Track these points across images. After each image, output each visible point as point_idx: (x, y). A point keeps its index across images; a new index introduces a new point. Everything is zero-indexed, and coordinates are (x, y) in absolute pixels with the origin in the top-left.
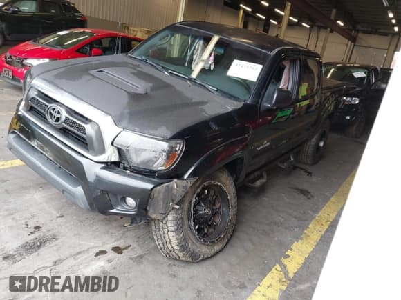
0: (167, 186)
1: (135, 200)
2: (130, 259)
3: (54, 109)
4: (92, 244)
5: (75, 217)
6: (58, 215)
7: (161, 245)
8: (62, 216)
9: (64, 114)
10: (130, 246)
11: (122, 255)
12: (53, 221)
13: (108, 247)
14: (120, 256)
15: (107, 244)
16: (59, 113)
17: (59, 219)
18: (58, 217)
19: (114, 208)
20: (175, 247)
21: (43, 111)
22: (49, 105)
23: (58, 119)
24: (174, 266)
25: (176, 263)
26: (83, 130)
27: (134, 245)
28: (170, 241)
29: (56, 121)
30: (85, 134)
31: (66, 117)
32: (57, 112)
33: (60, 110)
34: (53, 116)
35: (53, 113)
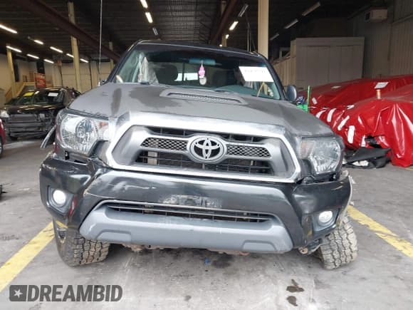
1: (332, 212)
3: (201, 143)
9: (223, 144)
10: (293, 280)
13: (285, 293)
14: (306, 292)
15: (277, 290)
16: (213, 144)
18: (187, 300)
21: (179, 152)
22: (190, 140)
23: (215, 152)
29: (212, 156)
30: (269, 156)
31: (228, 146)
32: (210, 144)
33: (214, 140)
34: (204, 152)
35: (203, 147)
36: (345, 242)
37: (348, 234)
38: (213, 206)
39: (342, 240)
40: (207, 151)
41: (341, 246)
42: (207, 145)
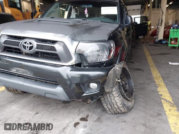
0: (114, 70)
1: (97, 84)
2: (94, 121)
3: (25, 43)
4: (67, 121)
5: (45, 111)
6: (35, 113)
7: (110, 107)
8: (37, 113)
9: (35, 44)
10: (88, 115)
11: (88, 120)
12: (34, 117)
13: (77, 120)
14: (87, 122)
15: (75, 118)
16: (30, 43)
17: (36, 115)
18: (35, 114)
19: (84, 93)
20: (120, 106)
21: (17, 47)
22: (21, 41)
23: (31, 48)
24: (120, 117)
25: (119, 115)
26: (54, 49)
27: (90, 114)
28: (117, 103)
29: (30, 50)
30: (56, 51)
31: (37, 45)
32: (29, 43)
33: (31, 42)
34: (26, 47)
35: (26, 45)
36: (113, 101)
37: (114, 97)
38: (30, 74)
39: (111, 99)
40: (28, 47)
41: (111, 103)
42: (28, 44)
